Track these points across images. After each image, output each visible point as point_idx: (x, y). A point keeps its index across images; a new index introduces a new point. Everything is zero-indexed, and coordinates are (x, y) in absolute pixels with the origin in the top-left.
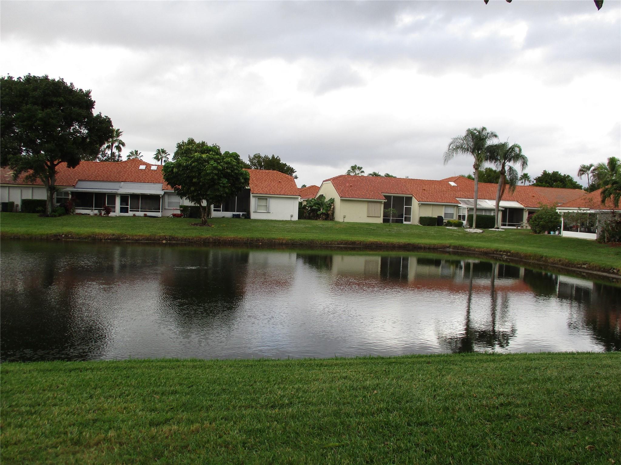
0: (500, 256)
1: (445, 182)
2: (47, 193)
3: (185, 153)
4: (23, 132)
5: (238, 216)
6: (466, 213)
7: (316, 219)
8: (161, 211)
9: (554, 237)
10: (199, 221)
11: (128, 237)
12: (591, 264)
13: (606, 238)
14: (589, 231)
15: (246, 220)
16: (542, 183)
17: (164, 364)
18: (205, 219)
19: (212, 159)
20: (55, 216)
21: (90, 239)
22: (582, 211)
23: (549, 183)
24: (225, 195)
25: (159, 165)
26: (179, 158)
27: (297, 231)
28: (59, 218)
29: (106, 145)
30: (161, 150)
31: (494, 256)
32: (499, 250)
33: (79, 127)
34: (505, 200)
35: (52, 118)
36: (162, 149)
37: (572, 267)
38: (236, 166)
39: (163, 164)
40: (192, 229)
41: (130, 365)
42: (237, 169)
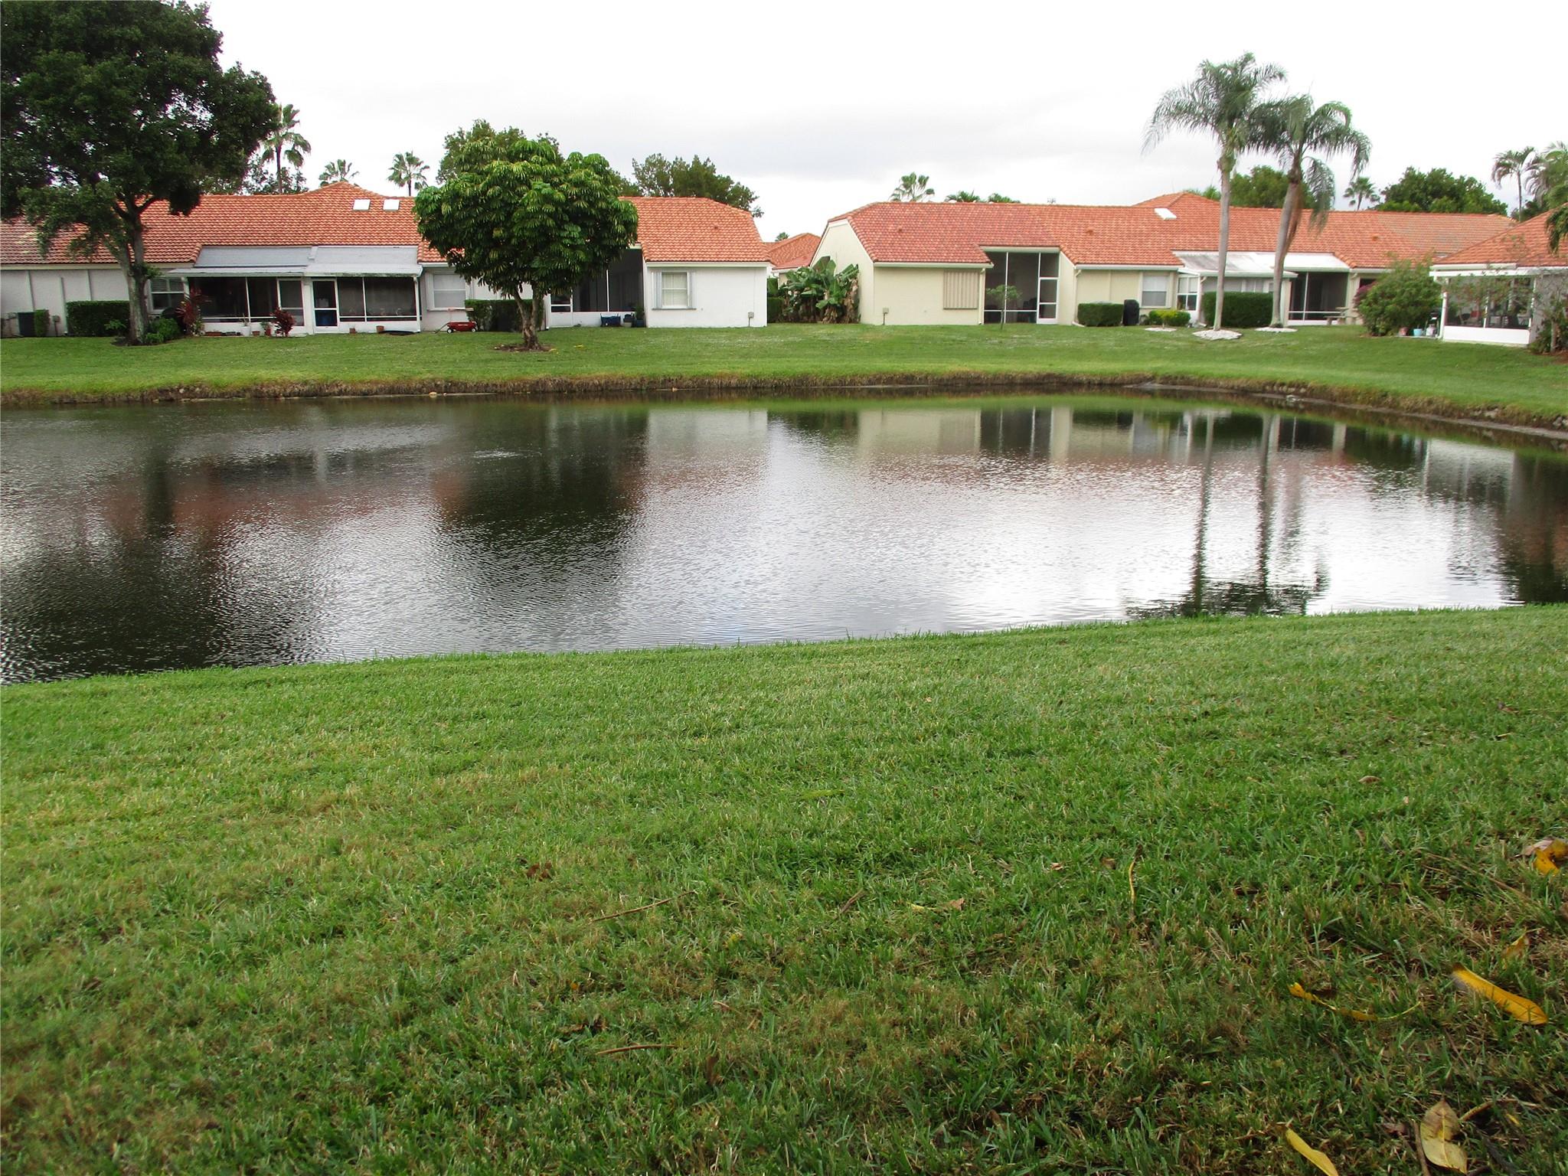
0: (1280, 397)
1: (1144, 210)
2: (129, 282)
3: (467, 161)
4: (46, 126)
5: (614, 322)
6: (1198, 291)
7: (814, 322)
8: (418, 316)
9: (1423, 344)
10: (516, 338)
11: (344, 386)
12: (1508, 407)
13: (1553, 340)
14: (1513, 324)
15: (636, 331)
16: (1401, 201)
17: (454, 665)
18: (530, 331)
19: (539, 174)
20: (155, 342)
21: (248, 395)
22: (1494, 273)
23: (1419, 201)
24: (578, 268)
25: (403, 198)
26: (453, 176)
27: (765, 353)
28: (165, 346)
29: (261, 150)
30: (405, 157)
31: (1263, 398)
32: (1278, 382)
33: (188, 104)
34: (1301, 250)
35: (117, 84)
36: (408, 154)
37: (1460, 417)
38: (600, 189)
39: (415, 193)
40: (500, 360)
41: (376, 669)
42: (605, 200)
